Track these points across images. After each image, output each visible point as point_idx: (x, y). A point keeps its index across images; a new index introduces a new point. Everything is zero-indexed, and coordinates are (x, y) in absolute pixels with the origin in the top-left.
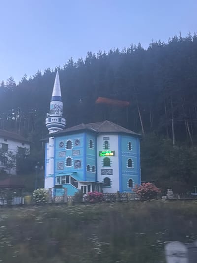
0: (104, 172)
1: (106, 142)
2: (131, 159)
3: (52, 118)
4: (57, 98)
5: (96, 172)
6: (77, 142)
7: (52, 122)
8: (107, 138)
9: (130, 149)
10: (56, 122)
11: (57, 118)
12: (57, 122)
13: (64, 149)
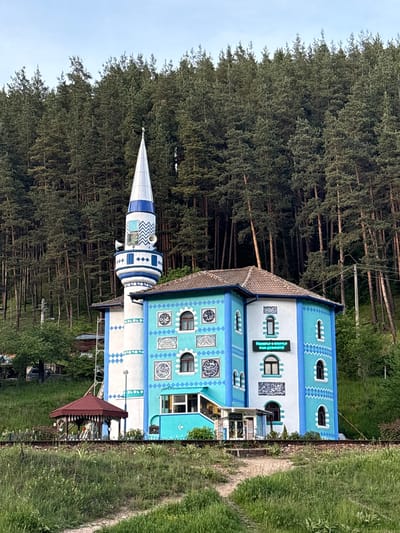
0: (264, 388)
1: (271, 320)
2: (323, 361)
3: (137, 255)
4: (144, 206)
5: (246, 388)
6: (209, 315)
7: (136, 263)
8: (272, 310)
9: (319, 337)
10: (145, 263)
11: (149, 256)
12: (149, 264)
13: (173, 332)
